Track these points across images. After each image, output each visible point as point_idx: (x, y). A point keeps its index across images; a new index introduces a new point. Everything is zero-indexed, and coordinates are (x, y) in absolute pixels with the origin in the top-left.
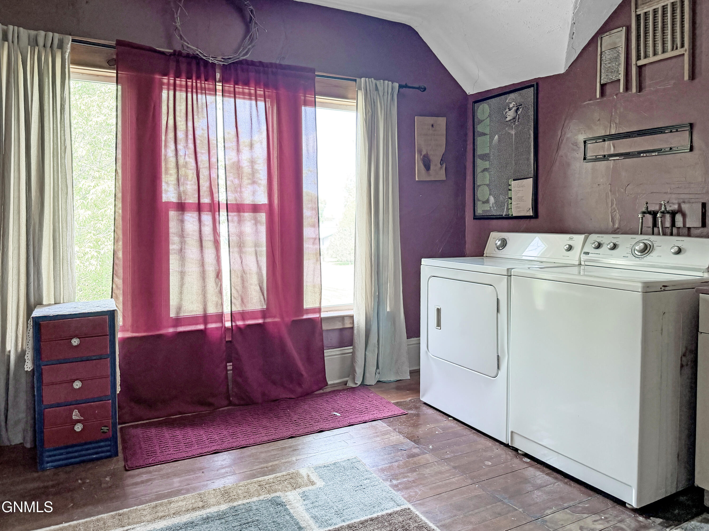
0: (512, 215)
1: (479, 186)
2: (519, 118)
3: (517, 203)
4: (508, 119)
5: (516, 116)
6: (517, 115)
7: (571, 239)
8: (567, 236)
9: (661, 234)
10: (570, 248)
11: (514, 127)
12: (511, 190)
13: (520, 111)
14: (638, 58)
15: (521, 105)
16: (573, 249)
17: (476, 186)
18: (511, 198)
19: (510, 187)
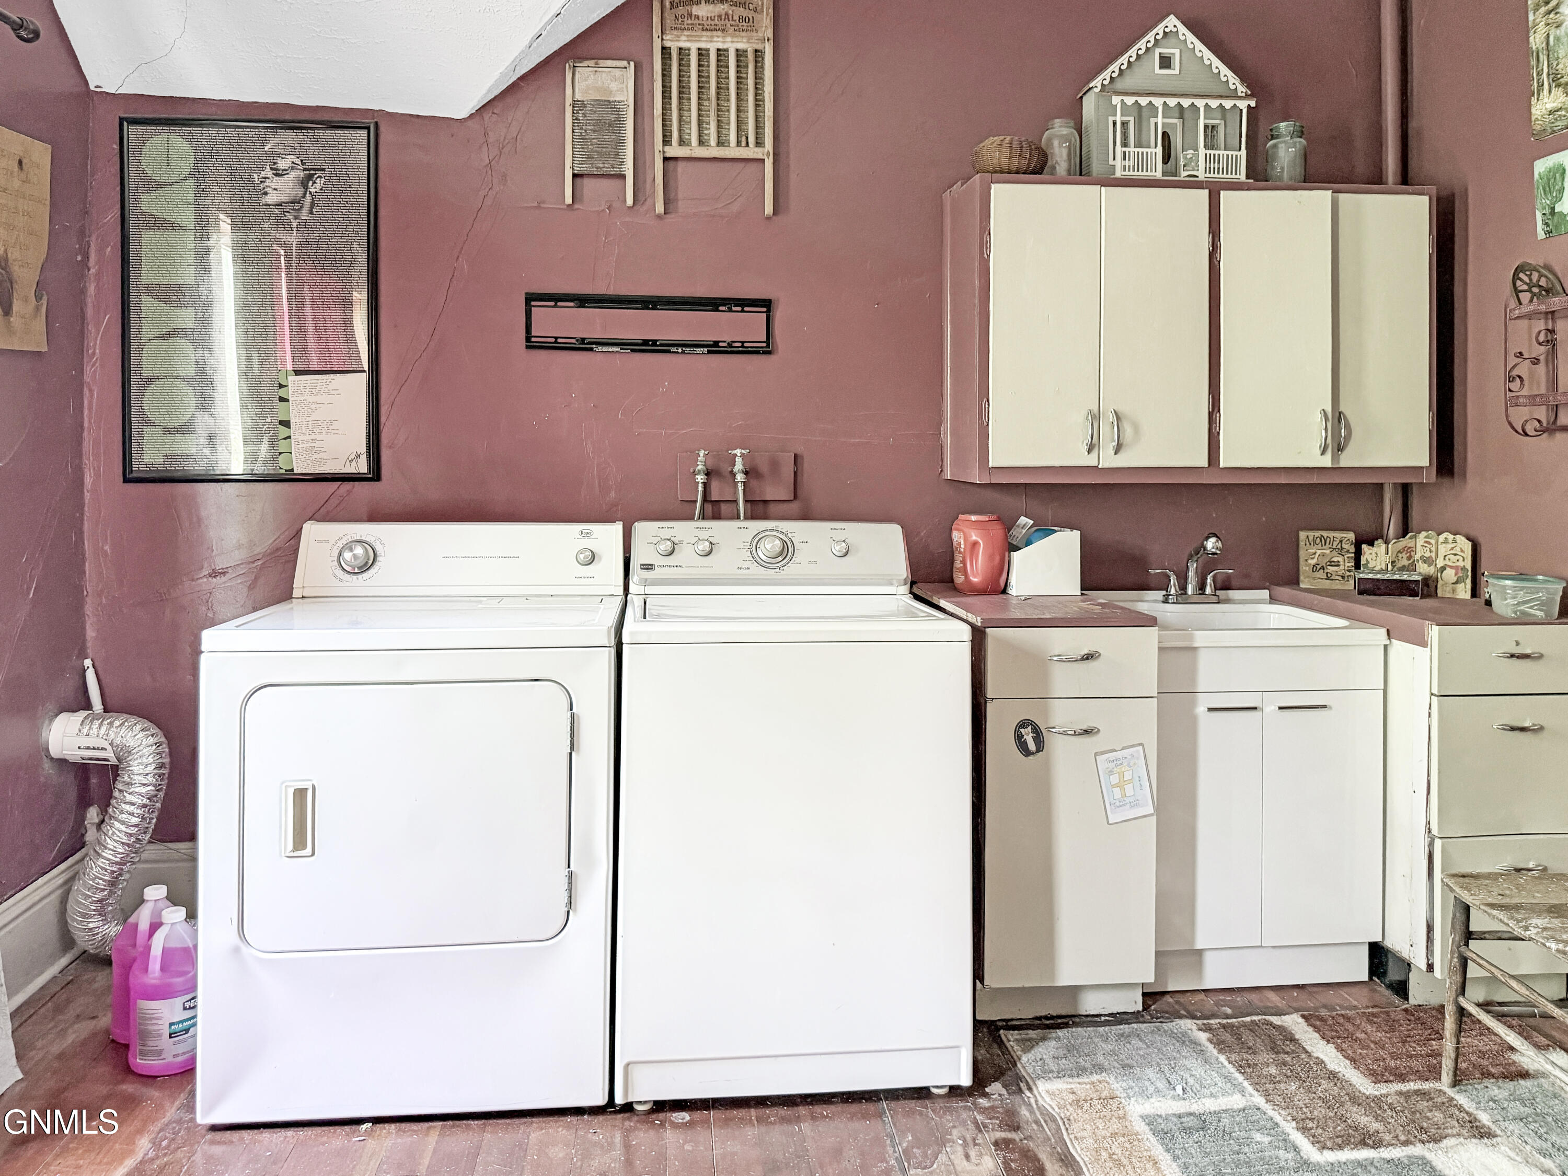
0: (292, 470)
1: (150, 380)
2: (313, 205)
3: (313, 437)
4: (272, 198)
5: (304, 197)
6: (308, 195)
7: (586, 534)
8: (576, 528)
9: (742, 515)
10: (593, 558)
11: (295, 225)
12: (287, 400)
13: (318, 186)
14: (666, 141)
15: (323, 170)
16: (600, 559)
17: (134, 379)
18: (286, 424)
19: (282, 393)
